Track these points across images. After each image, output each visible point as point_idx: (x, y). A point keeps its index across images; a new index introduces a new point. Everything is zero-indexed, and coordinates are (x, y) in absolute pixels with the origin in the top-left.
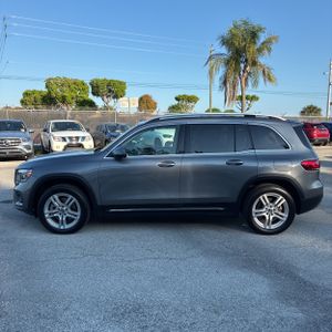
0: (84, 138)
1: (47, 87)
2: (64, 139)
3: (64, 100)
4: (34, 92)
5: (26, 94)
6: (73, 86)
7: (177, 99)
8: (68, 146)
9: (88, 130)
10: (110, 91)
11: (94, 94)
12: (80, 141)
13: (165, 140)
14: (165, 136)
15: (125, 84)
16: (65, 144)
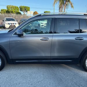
0: (15, 23)
1: (7, 8)
2: (9, 24)
3: (12, 12)
4: (4, 10)
5: (2, 10)
6: (15, 8)
7: (44, 12)
8: (10, 26)
9: (17, 21)
10: (25, 10)
11: (21, 10)
12: (14, 25)
13: (41, 25)
14: (41, 23)
15: (29, 8)
16: (10, 25)
